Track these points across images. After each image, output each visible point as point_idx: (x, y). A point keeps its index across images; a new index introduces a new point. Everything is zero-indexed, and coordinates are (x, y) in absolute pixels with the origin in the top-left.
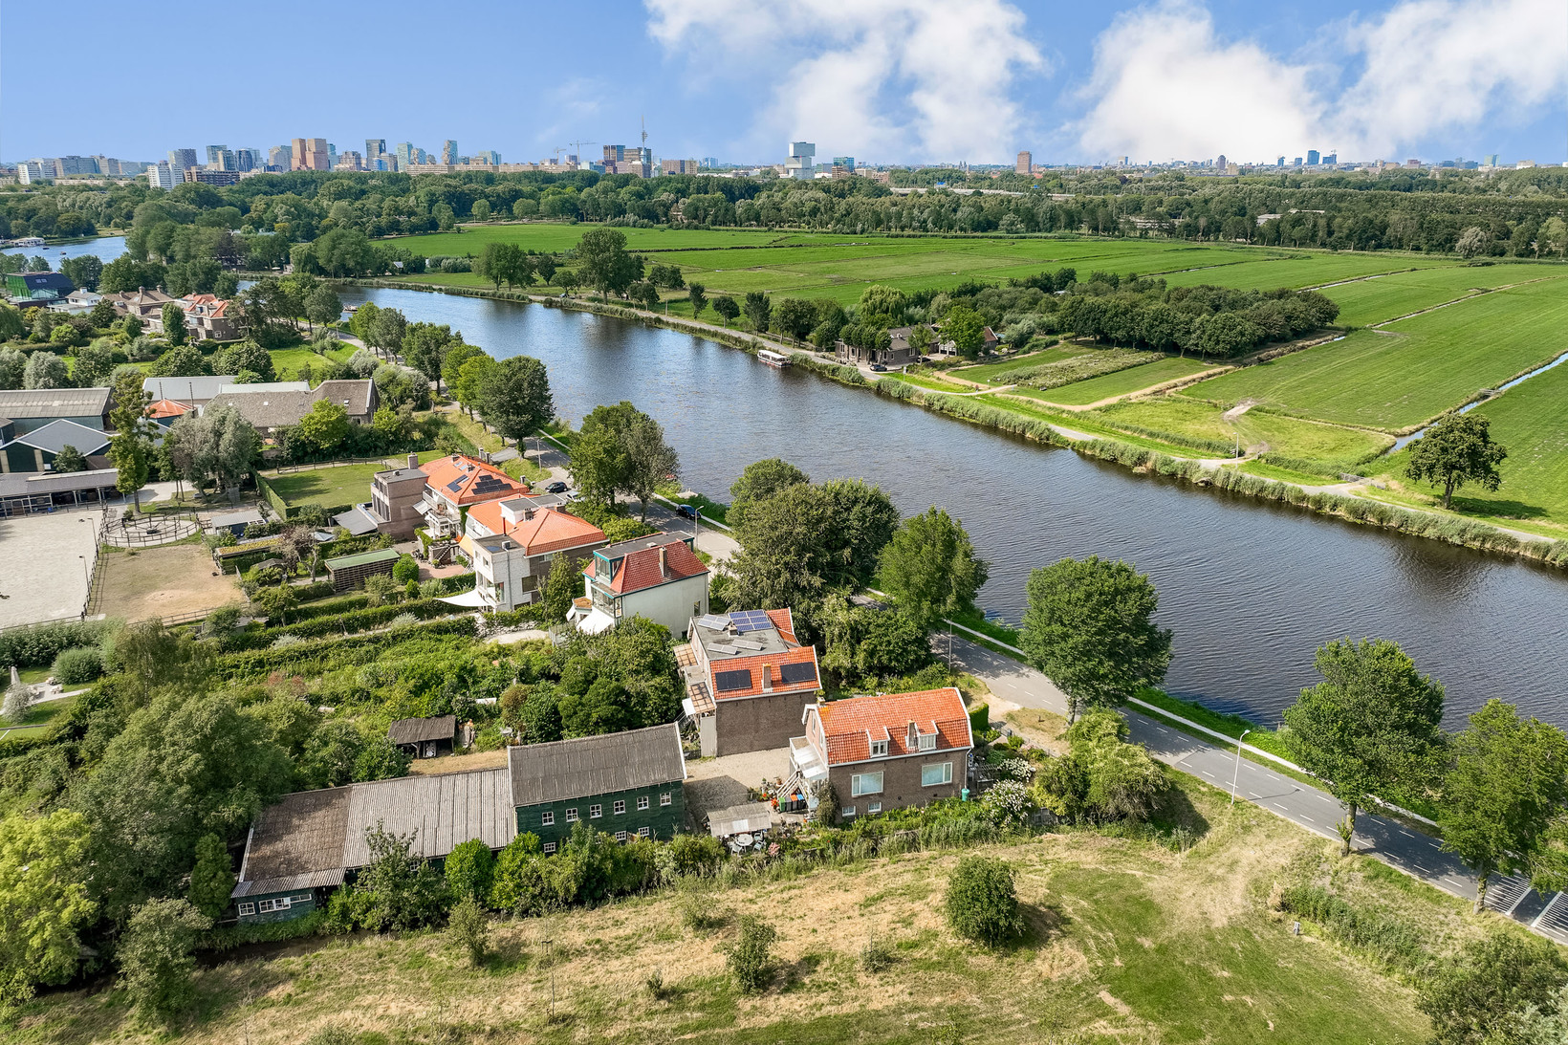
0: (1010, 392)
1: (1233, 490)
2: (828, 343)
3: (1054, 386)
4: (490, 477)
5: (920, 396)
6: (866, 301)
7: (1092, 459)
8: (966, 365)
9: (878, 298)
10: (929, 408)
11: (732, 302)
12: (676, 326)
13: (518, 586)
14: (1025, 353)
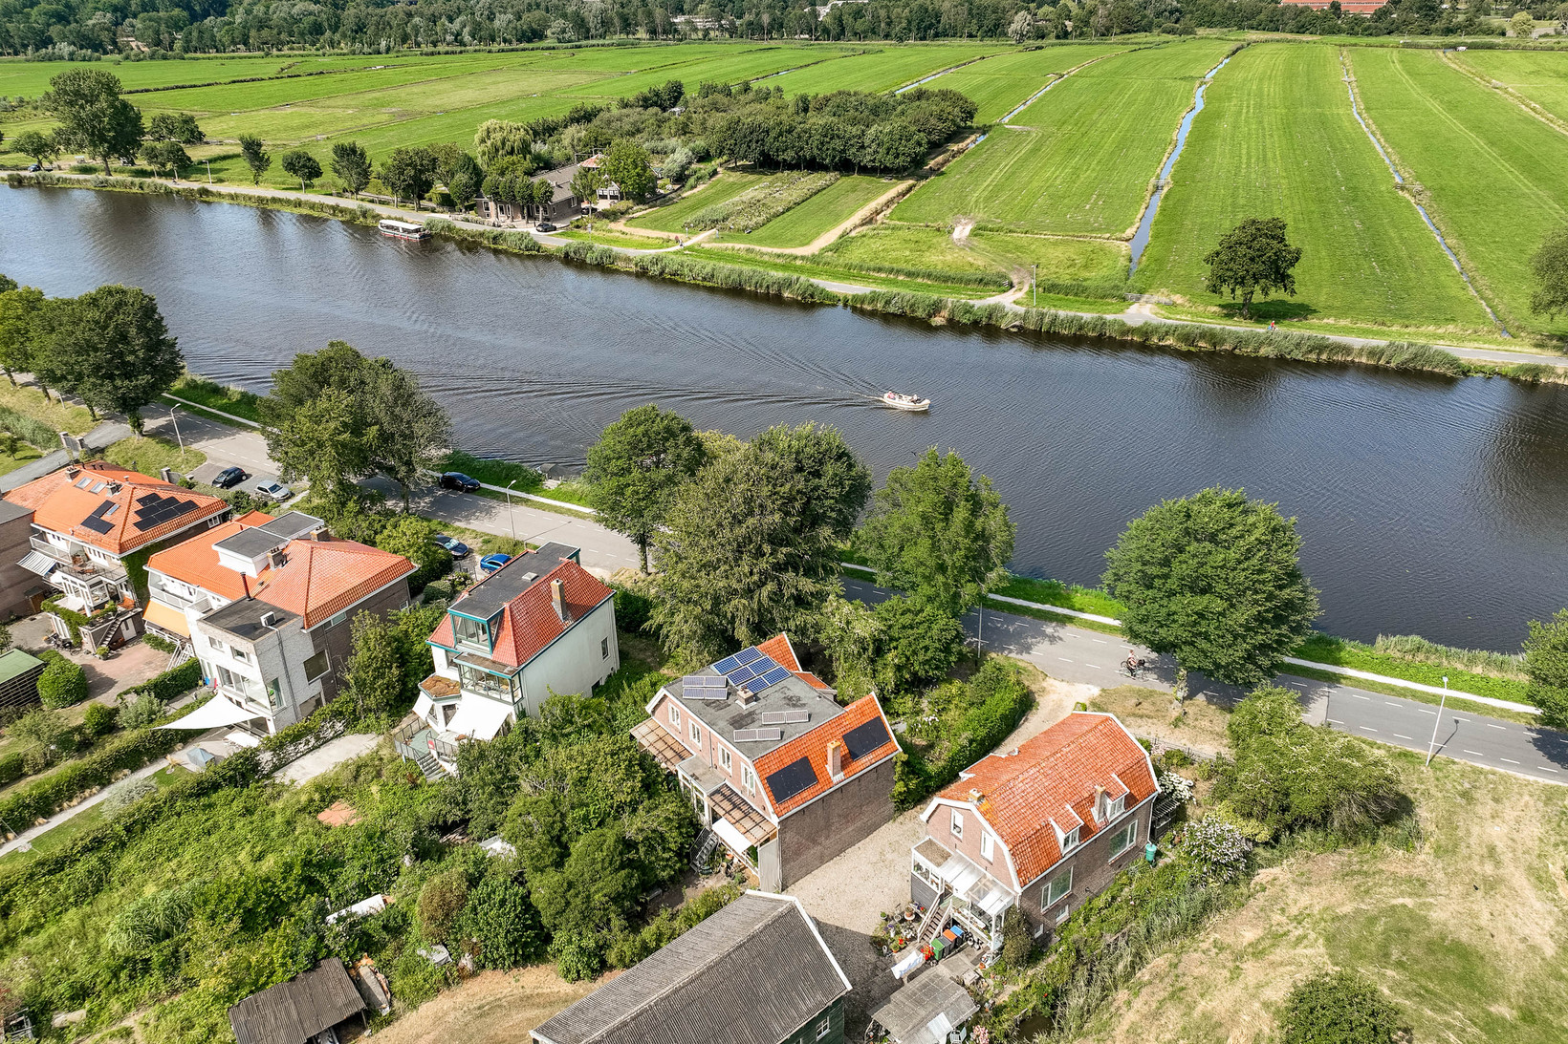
0: (716, 240)
1: (1048, 332)
2: (466, 199)
3: (758, 226)
4: (154, 497)
5: (628, 260)
6: (483, 141)
7: (873, 314)
8: (640, 211)
9: (498, 136)
10: (642, 274)
11: (309, 159)
12: (233, 197)
13: (299, 674)
14: (692, 188)
